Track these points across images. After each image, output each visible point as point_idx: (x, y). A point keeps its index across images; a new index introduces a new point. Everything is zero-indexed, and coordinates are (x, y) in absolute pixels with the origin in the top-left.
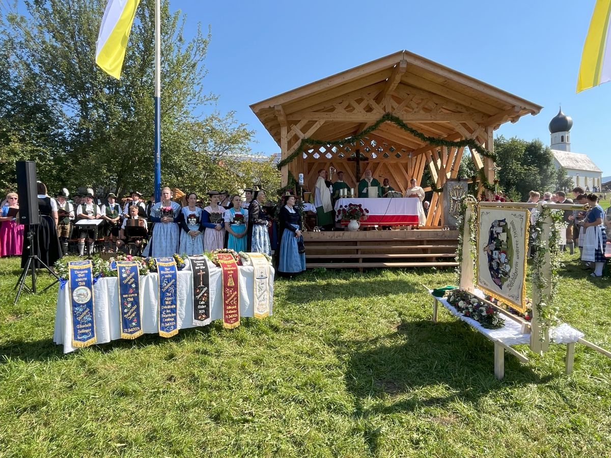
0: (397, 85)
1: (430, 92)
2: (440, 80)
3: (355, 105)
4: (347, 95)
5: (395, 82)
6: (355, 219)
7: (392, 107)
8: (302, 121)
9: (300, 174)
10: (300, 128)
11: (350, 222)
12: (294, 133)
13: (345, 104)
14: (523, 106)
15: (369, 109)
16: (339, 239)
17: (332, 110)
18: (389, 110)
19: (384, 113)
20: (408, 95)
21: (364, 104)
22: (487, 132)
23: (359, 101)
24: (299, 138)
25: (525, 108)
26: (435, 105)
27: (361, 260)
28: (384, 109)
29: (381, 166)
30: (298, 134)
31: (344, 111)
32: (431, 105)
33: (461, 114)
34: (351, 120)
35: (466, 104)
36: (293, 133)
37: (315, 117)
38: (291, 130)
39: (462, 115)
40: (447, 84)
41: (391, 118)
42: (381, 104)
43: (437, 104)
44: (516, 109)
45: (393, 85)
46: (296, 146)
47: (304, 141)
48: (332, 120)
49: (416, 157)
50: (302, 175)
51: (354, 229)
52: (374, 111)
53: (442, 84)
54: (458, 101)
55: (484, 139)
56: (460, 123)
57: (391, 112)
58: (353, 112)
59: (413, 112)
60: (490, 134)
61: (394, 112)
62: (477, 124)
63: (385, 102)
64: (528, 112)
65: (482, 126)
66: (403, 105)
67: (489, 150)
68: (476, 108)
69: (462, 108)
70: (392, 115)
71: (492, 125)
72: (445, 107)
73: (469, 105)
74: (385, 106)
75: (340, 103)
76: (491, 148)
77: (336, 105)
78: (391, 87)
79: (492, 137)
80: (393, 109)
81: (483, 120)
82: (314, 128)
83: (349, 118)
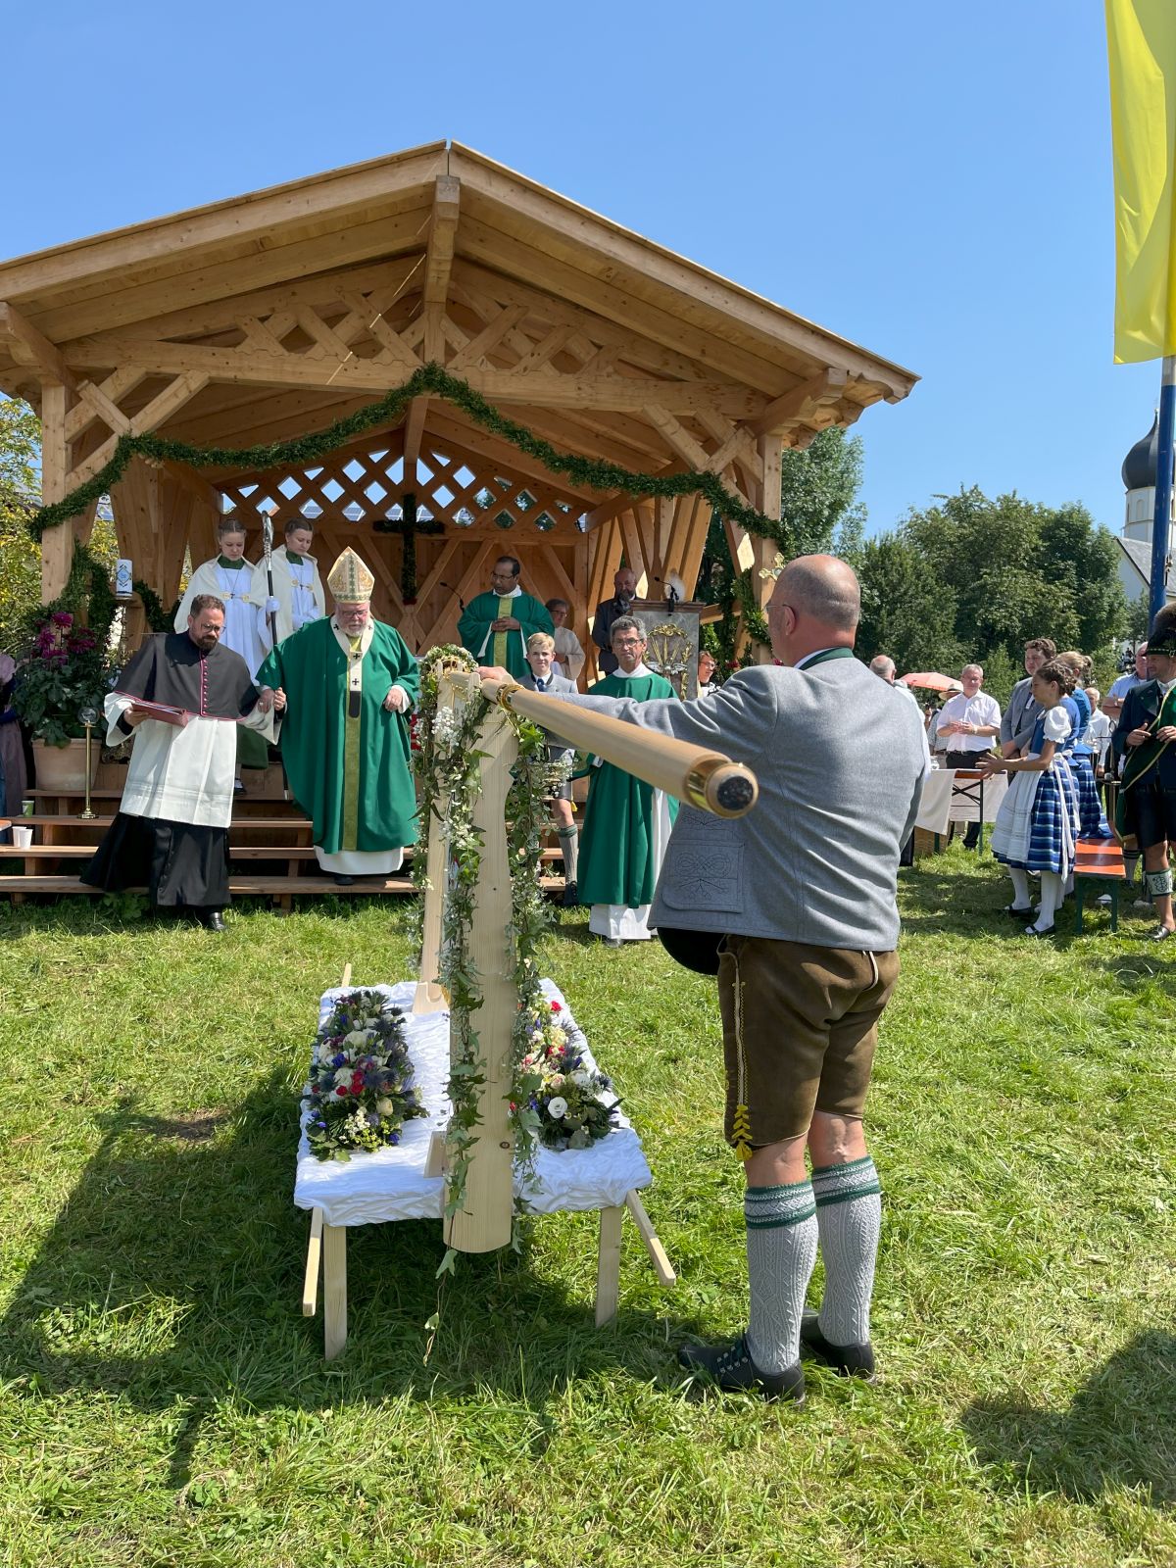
0: (448, 267)
1: (577, 306)
2: (592, 266)
3: (316, 328)
5: (437, 257)
7: (448, 346)
8: (121, 373)
10: (112, 397)
12: (92, 414)
13: (283, 325)
14: (856, 368)
15: (365, 347)
17: (230, 337)
18: (435, 354)
19: (418, 364)
20: (504, 307)
21: (347, 329)
22: (760, 452)
23: (332, 320)
24: (113, 432)
25: (861, 377)
26: (594, 350)
28: (418, 350)
29: (486, 551)
30: (107, 419)
31: (278, 349)
32: (579, 348)
33: (678, 385)
34: (300, 381)
35: (695, 354)
36: (85, 414)
37: (169, 360)
38: (81, 399)
39: (680, 390)
40: (615, 280)
41: (442, 382)
42: (407, 334)
43: (599, 347)
44: (834, 378)
45: (433, 265)
46: (99, 459)
47: (128, 446)
48: (231, 375)
50: (128, 563)
52: (385, 356)
53: (604, 278)
54: (665, 340)
55: (751, 474)
56: (676, 417)
57: (443, 361)
58: (310, 353)
59: (519, 368)
60: (771, 460)
61: (449, 365)
62: (734, 423)
63: (422, 328)
64: (877, 392)
65: (746, 432)
66: (486, 340)
67: (767, 511)
68: (723, 368)
69: (681, 367)
70: (443, 373)
71: (776, 431)
72: (626, 356)
73: (699, 358)
74: (423, 341)
75: (263, 320)
76: (772, 508)
77: (248, 322)
78: (432, 276)
79: (777, 470)
80: (450, 352)
81: (750, 411)
82: (167, 399)
83: (294, 373)
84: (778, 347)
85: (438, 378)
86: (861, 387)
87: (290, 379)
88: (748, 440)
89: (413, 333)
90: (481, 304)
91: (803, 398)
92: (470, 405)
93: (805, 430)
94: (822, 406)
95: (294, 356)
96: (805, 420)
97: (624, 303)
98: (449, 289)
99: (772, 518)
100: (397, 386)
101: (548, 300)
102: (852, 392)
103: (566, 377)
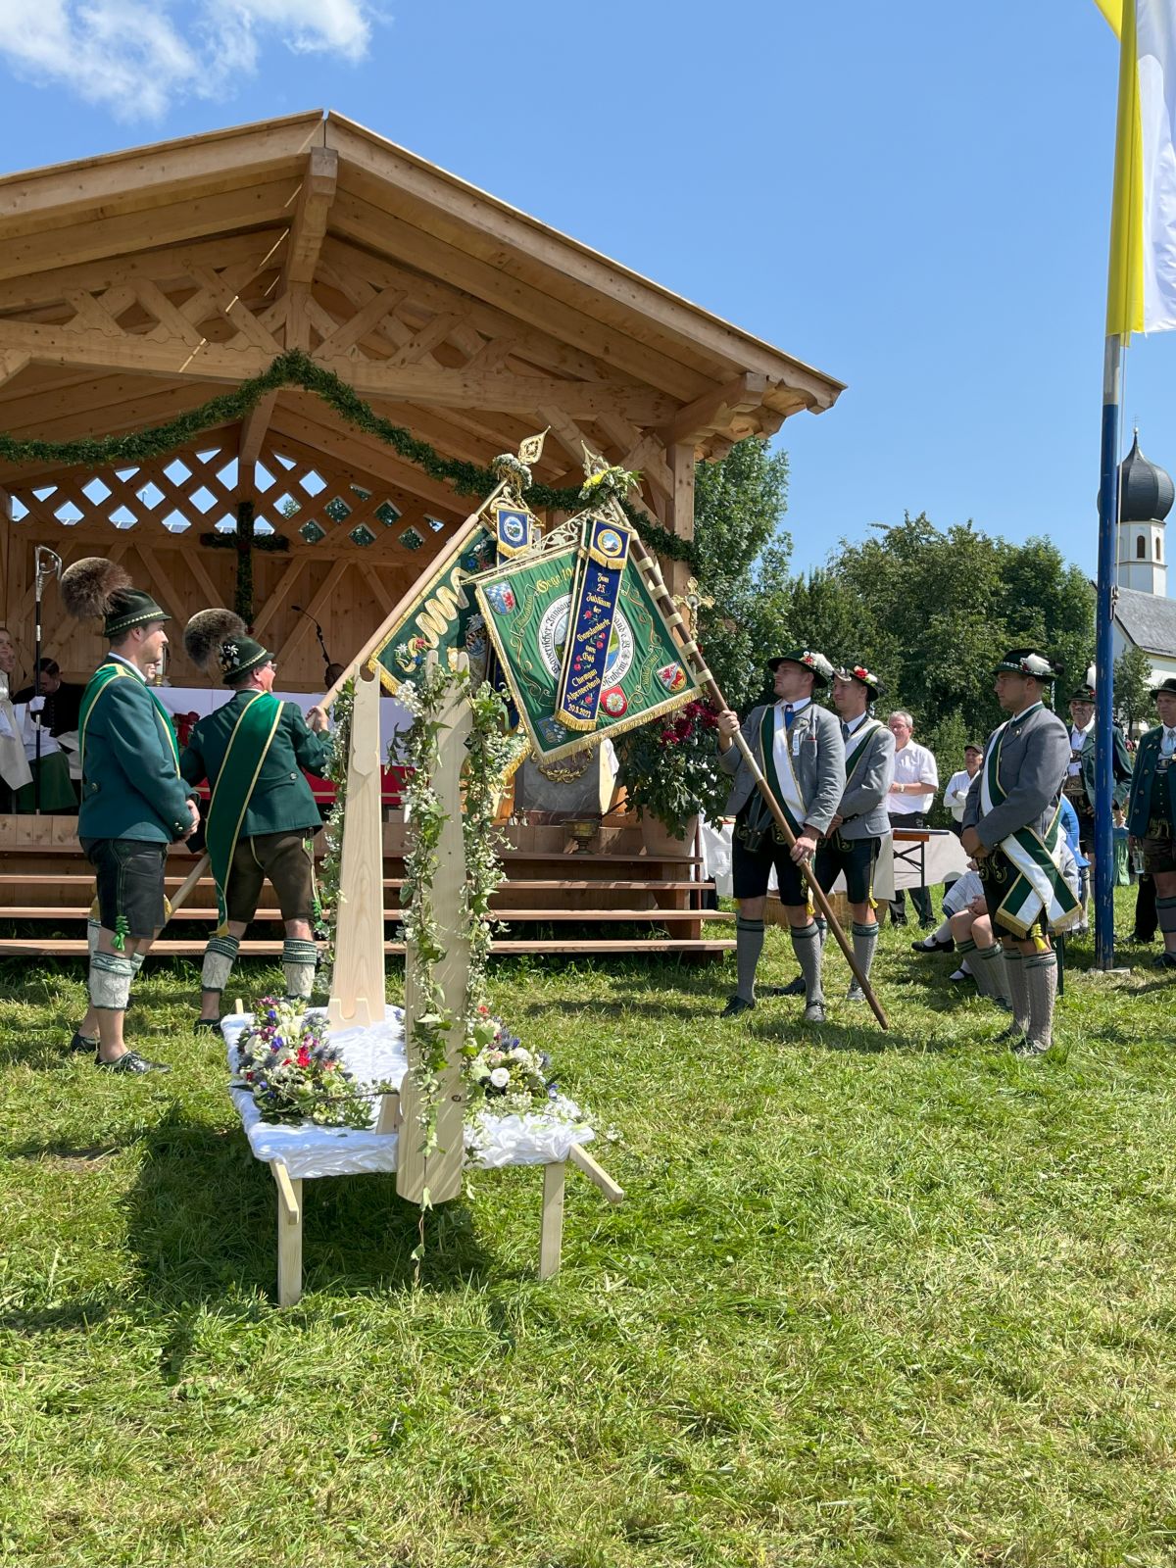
0: (318, 245)
1: (463, 293)
3: (158, 306)
5: (305, 233)
7: (313, 333)
13: (120, 300)
14: (776, 373)
15: (218, 329)
17: (63, 316)
18: (298, 341)
19: (279, 351)
20: (379, 291)
21: (196, 308)
22: (671, 464)
23: (179, 297)
25: (782, 383)
26: (483, 343)
28: (281, 335)
31: (113, 329)
32: (463, 339)
33: (579, 384)
34: (139, 366)
35: (598, 352)
39: (580, 391)
40: (507, 265)
41: (306, 373)
42: (266, 316)
43: (489, 339)
44: (752, 384)
45: (302, 243)
52: (240, 341)
53: (495, 264)
54: (563, 335)
55: (661, 488)
56: (574, 420)
57: (308, 349)
58: (150, 336)
59: (396, 359)
60: (681, 472)
61: (317, 353)
62: (640, 430)
63: (283, 309)
64: (799, 400)
65: (654, 441)
66: (357, 326)
67: (678, 530)
68: (630, 369)
69: (581, 366)
70: (308, 361)
71: (688, 440)
72: (518, 351)
73: (601, 355)
74: (284, 325)
75: (97, 294)
76: (684, 525)
77: (78, 297)
78: (299, 253)
79: (689, 484)
80: (316, 340)
81: (658, 417)
83: (132, 357)
84: (690, 347)
85: (301, 369)
86: (782, 395)
87: (127, 364)
88: (656, 450)
89: (273, 316)
90: (353, 287)
91: (719, 404)
92: (337, 399)
93: (720, 440)
94: (739, 414)
95: (133, 338)
96: (720, 429)
97: (518, 291)
98: (317, 268)
99: (685, 539)
100: (255, 375)
101: (429, 287)
102: (772, 399)
103: (450, 372)
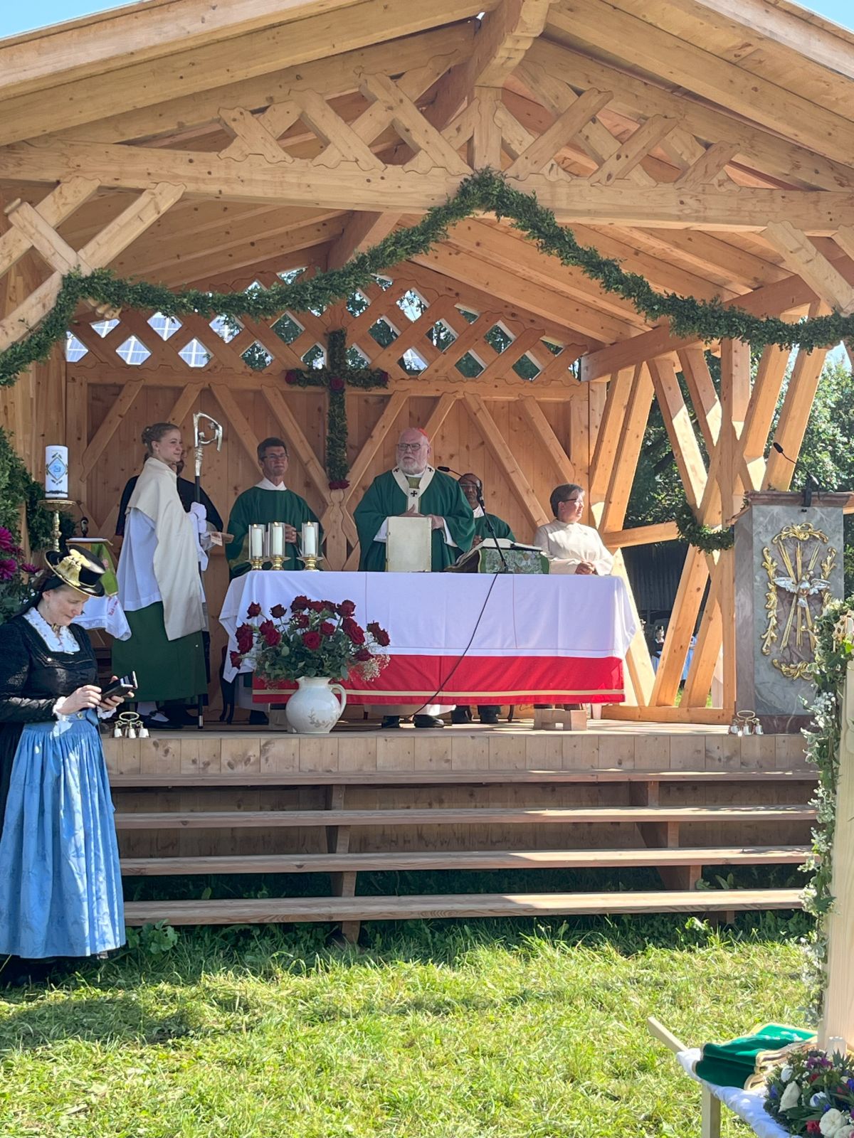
0: (526, 45)
1: (676, 88)
2: (723, 40)
3: (329, 123)
4: (293, 74)
5: (517, 33)
6: (321, 674)
7: (505, 146)
8: (66, 189)
9: (52, 450)
10: (54, 221)
11: (296, 686)
12: (26, 245)
13: (282, 118)
15: (396, 150)
16: (242, 775)
17: (218, 139)
18: (489, 158)
19: (468, 170)
20: (579, 93)
21: (371, 123)
24: (50, 271)
26: (701, 150)
27: (349, 884)
28: (468, 151)
29: (444, 412)
30: (45, 251)
31: (275, 152)
32: (680, 147)
33: (813, 195)
34: (308, 196)
37: (134, 168)
39: (816, 203)
41: (500, 197)
42: (450, 131)
43: (707, 146)
45: (508, 44)
46: (32, 308)
47: (75, 286)
48: (213, 188)
49: (607, 378)
50: (63, 451)
51: (318, 725)
52: (421, 162)
54: (805, 139)
57: (500, 168)
58: (320, 159)
59: (602, 175)
61: (510, 172)
66: (553, 139)
69: (817, 172)
70: (503, 184)
72: (738, 158)
74: (470, 141)
75: (257, 113)
77: (238, 116)
82: (128, 223)
83: (299, 185)
85: (494, 191)
87: (294, 194)
89: (458, 129)
92: (534, 227)
98: (512, 71)
100: (439, 202)
101: (638, 85)
103: (664, 187)
